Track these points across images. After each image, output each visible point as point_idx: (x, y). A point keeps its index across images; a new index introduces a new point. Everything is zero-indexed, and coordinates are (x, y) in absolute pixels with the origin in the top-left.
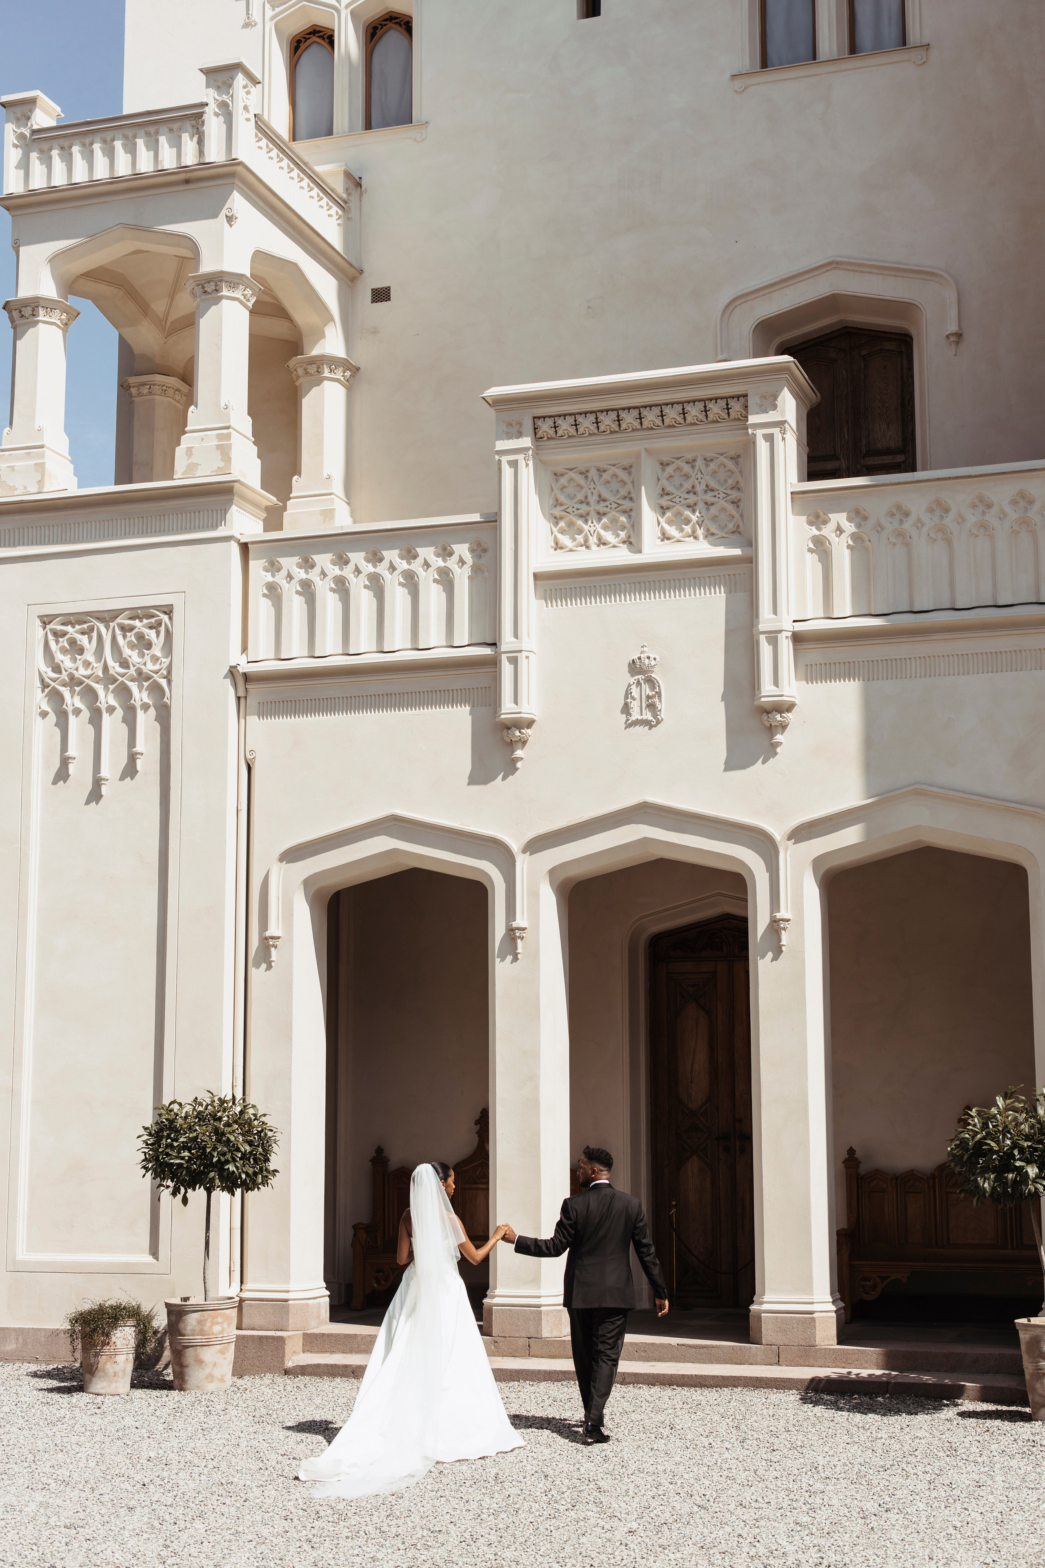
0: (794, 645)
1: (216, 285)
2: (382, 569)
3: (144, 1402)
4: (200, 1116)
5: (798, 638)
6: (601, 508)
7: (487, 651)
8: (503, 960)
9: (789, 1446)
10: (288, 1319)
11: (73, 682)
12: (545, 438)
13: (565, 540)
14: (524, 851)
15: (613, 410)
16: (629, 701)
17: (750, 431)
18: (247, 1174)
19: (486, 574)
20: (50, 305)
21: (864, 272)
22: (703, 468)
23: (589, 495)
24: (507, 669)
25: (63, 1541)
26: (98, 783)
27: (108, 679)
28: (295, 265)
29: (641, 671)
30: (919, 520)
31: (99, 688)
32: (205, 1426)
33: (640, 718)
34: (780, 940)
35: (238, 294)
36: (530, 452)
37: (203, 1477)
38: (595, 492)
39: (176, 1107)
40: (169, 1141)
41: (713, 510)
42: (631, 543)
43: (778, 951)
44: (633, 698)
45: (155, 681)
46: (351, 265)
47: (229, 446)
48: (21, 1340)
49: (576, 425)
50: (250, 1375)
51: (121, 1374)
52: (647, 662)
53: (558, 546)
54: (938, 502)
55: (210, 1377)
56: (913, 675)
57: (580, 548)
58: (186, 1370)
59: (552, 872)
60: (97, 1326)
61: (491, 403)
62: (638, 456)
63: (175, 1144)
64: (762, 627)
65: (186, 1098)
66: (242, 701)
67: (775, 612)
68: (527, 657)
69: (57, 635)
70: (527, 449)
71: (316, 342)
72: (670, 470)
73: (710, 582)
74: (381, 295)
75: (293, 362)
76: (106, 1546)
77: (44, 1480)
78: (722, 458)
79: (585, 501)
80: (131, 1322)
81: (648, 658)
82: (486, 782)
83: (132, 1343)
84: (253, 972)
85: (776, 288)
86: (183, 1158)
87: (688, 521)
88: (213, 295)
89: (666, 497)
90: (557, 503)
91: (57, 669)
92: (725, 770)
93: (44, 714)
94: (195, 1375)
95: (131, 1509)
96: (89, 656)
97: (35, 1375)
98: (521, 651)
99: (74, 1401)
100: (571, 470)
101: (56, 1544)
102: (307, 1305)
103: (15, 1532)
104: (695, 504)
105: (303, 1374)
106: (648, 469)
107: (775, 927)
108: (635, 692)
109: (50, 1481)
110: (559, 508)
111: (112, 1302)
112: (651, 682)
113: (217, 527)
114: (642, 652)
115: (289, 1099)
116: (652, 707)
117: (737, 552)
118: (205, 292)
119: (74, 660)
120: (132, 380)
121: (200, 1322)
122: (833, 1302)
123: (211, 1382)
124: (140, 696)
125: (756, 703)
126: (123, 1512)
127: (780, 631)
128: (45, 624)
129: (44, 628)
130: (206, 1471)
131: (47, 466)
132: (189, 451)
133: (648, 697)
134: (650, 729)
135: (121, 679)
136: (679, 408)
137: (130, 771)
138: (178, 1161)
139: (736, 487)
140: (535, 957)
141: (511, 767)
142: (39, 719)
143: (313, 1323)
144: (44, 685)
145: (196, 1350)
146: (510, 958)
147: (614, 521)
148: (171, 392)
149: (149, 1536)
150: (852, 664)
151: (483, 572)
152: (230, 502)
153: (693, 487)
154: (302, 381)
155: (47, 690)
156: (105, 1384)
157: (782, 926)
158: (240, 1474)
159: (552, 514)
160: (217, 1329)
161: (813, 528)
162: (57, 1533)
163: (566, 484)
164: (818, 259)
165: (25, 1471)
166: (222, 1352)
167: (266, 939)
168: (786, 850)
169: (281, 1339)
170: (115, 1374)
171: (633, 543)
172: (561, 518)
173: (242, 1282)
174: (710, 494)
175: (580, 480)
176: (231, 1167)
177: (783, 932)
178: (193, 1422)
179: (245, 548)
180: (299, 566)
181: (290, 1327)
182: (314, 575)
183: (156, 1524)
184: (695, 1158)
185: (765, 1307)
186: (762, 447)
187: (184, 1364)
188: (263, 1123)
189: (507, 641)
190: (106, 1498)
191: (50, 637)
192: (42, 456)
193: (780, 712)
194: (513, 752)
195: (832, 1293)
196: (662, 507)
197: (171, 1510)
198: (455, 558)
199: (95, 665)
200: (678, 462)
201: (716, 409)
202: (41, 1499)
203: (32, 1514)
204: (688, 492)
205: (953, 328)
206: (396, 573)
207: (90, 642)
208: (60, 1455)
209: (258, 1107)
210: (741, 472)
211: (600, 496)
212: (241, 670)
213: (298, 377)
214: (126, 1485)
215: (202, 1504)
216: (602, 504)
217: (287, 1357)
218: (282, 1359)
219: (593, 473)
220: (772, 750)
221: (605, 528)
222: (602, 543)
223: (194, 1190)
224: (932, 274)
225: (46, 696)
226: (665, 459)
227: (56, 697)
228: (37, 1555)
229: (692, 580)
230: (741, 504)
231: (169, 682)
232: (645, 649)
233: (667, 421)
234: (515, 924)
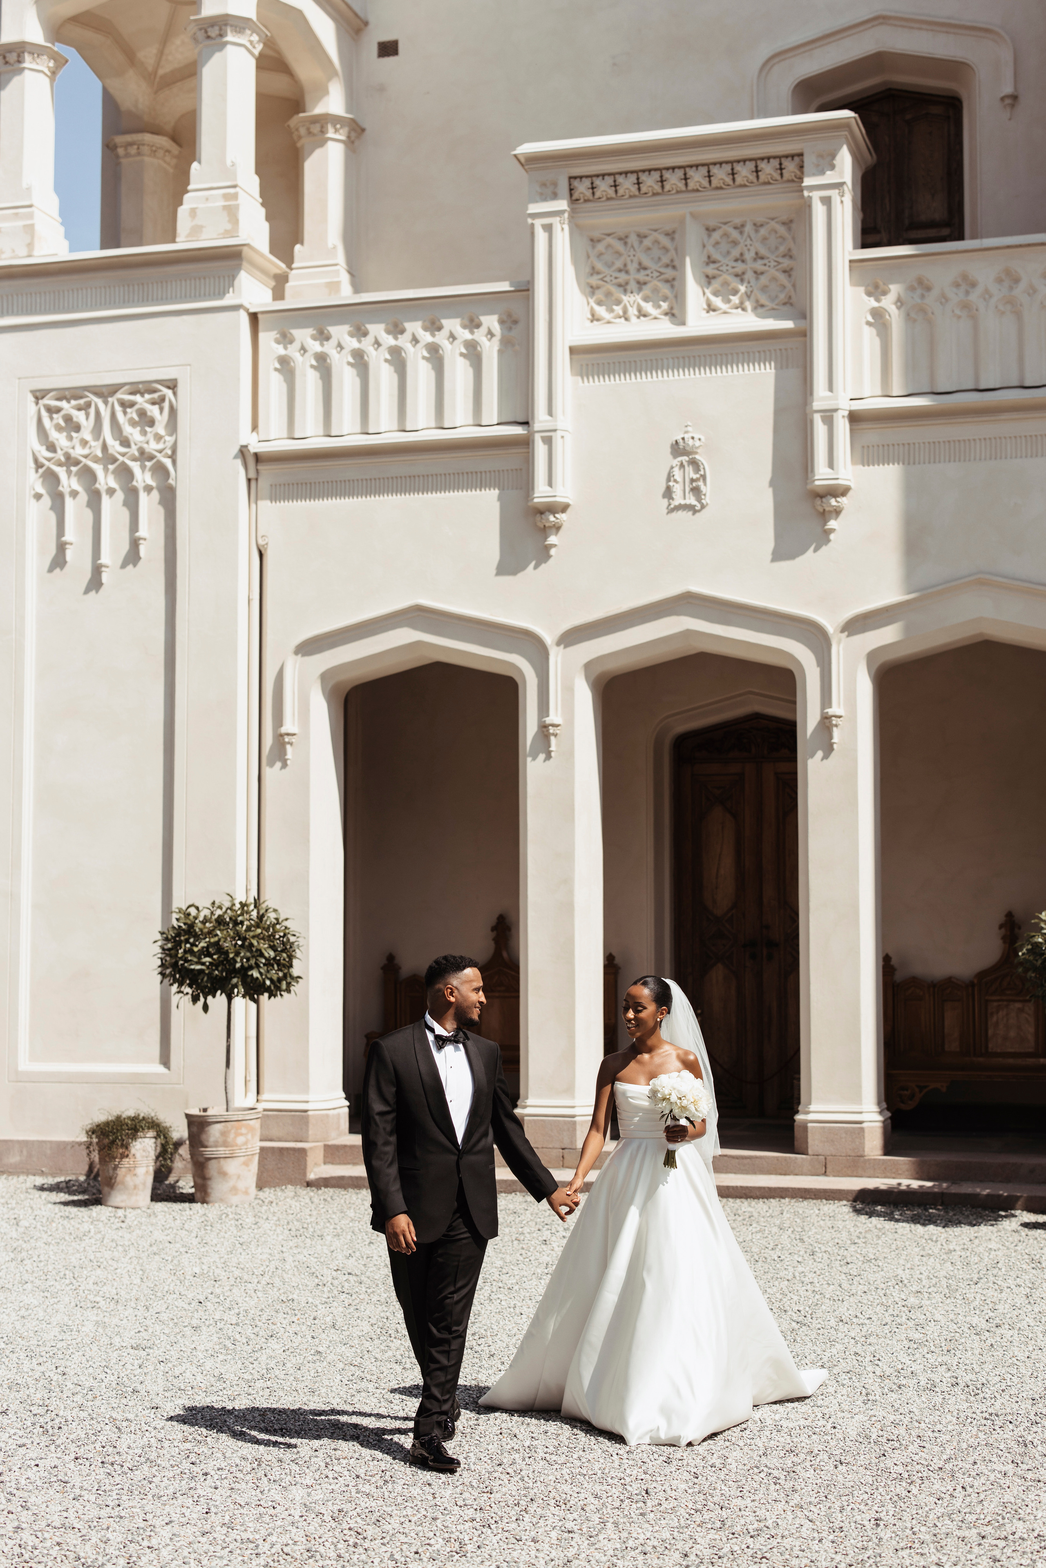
0: (851, 425)
1: (221, 29)
2: (404, 341)
3: (168, 1216)
4: (220, 921)
5: (854, 418)
6: (641, 276)
7: (518, 430)
8: (534, 759)
9: (861, 1259)
10: (307, 1130)
11: (70, 461)
12: (582, 201)
13: (601, 311)
14: (558, 644)
15: (656, 170)
16: (671, 484)
17: (806, 193)
18: (271, 980)
19: (517, 347)
20: (37, 51)
21: (913, 28)
22: (753, 235)
23: (629, 263)
24: (540, 450)
25: (136, 1364)
26: (97, 570)
27: (108, 458)
28: (300, 12)
29: (685, 453)
30: (987, 291)
31: (98, 469)
32: (241, 1240)
33: (683, 502)
34: (831, 737)
35: (242, 40)
36: (566, 215)
37: (260, 1294)
38: (635, 259)
39: (193, 911)
40: (188, 946)
41: (764, 280)
42: (673, 315)
43: (829, 749)
44: (675, 481)
45: (159, 462)
46: (356, 15)
47: (237, 207)
48: (25, 1152)
49: (615, 186)
50: (270, 1187)
51: (141, 1187)
52: (691, 442)
53: (594, 318)
54: (1008, 272)
55: (234, 1190)
56: (978, 457)
57: (618, 320)
58: (209, 1183)
59: (588, 666)
60: (117, 1138)
61: (523, 160)
62: (682, 221)
63: (196, 949)
64: (817, 405)
65: (204, 903)
66: (253, 483)
67: (831, 389)
68: (562, 437)
69: (51, 410)
70: (561, 212)
71: (319, 99)
72: (716, 236)
73: (761, 358)
74: (388, 49)
75: (293, 122)
76: (184, 1368)
77: (91, 1297)
78: (773, 223)
79: (624, 270)
80: (151, 1133)
81: (693, 438)
82: (514, 572)
83: (152, 1155)
84: (267, 771)
85: (818, 44)
86: (203, 964)
87: (735, 292)
88: (218, 40)
89: (712, 266)
90: (594, 271)
91: (52, 448)
92: (774, 560)
93: (38, 497)
94: (218, 1187)
95: (195, 1328)
96: (86, 434)
97: (42, 1189)
98: (555, 430)
99: (94, 1214)
100: (609, 235)
101: (128, 1366)
102: (327, 1116)
103: (81, 1353)
104: (743, 273)
105: (326, 1186)
106: (693, 235)
107: (826, 723)
108: (678, 474)
109: (98, 1299)
110: (596, 277)
111: (131, 1113)
112: (695, 464)
113: (224, 294)
114: (686, 432)
115: (307, 904)
116: (696, 491)
117: (788, 324)
118: (208, 37)
119: (70, 438)
120: (120, 139)
121: (224, 1134)
122: (881, 1113)
123: (236, 1194)
124: (143, 477)
125: (809, 487)
126: (188, 1331)
127: (836, 410)
128: (37, 399)
129: (37, 403)
130: (260, 1287)
131: (37, 227)
132: (193, 212)
133: (692, 480)
134: (694, 514)
135: (121, 458)
136: (728, 168)
137: (133, 557)
138: (198, 967)
139: (788, 255)
140: (569, 754)
141: (544, 554)
142: (33, 501)
143: (333, 1134)
144: (38, 465)
145: (219, 1162)
146: (542, 756)
147: (656, 290)
148: (160, 153)
149: (225, 1358)
150: (912, 446)
151: (513, 345)
152: (238, 268)
153: (742, 254)
154: (304, 142)
155: (41, 471)
156: (124, 1197)
157: (834, 722)
158: (298, 1291)
159: (588, 284)
160: (240, 1140)
161: (872, 299)
162: (125, 1354)
163: (603, 250)
164: (864, 14)
165: (68, 1288)
166: (246, 1164)
167: (282, 735)
168: (839, 643)
169: (303, 1151)
170: (135, 1187)
171: (676, 315)
172: (598, 288)
173: (258, 1093)
174: (760, 262)
175: (619, 245)
176: (255, 974)
177: (835, 729)
178: (226, 1236)
179: (254, 318)
180: (314, 338)
181: (310, 1138)
182: (329, 348)
183: (228, 1344)
184: (720, 966)
185: (811, 1117)
186: (819, 212)
187: (207, 1176)
188: (286, 928)
189: (541, 419)
190: (164, 1317)
191: (44, 414)
192: (31, 216)
193: (835, 496)
194: (546, 538)
195: (879, 1103)
196: (707, 276)
197: (239, 1329)
198: (483, 330)
199: (93, 443)
200: (725, 227)
201: (768, 169)
202: (95, 1318)
203: (92, 1335)
204: (736, 260)
205: (1008, 90)
206: (419, 346)
207: (87, 418)
208: (99, 1271)
209: (280, 910)
210: (794, 239)
211: (640, 264)
212: (252, 450)
213: (300, 137)
214: (180, 1303)
215: (270, 1322)
216: (643, 272)
217: (309, 1169)
218: (304, 1170)
219: (633, 239)
220: (825, 536)
221: (646, 299)
222: (642, 314)
223: (214, 996)
224: (987, 30)
225: (41, 477)
226: (712, 223)
227: (51, 478)
228: (112, 1378)
229: (741, 355)
230: (793, 273)
231: (174, 463)
232: (689, 429)
233: (715, 182)
234: (548, 720)
